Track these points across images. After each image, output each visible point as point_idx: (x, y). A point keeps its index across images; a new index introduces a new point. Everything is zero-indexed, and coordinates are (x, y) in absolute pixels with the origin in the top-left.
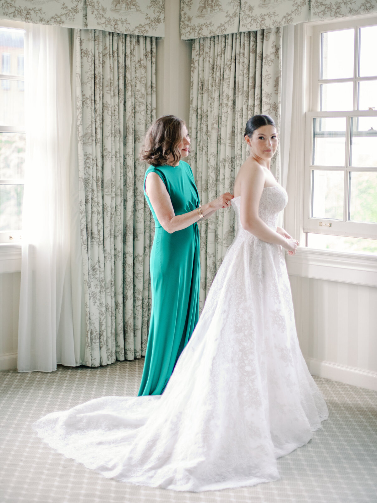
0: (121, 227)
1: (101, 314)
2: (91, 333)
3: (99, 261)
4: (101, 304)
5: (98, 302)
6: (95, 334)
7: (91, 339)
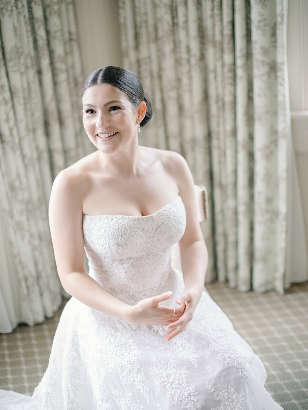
0: (39, 115)
1: (34, 249)
2: (26, 280)
3: (18, 175)
4: (32, 236)
5: (27, 235)
6: (31, 280)
7: (28, 288)
